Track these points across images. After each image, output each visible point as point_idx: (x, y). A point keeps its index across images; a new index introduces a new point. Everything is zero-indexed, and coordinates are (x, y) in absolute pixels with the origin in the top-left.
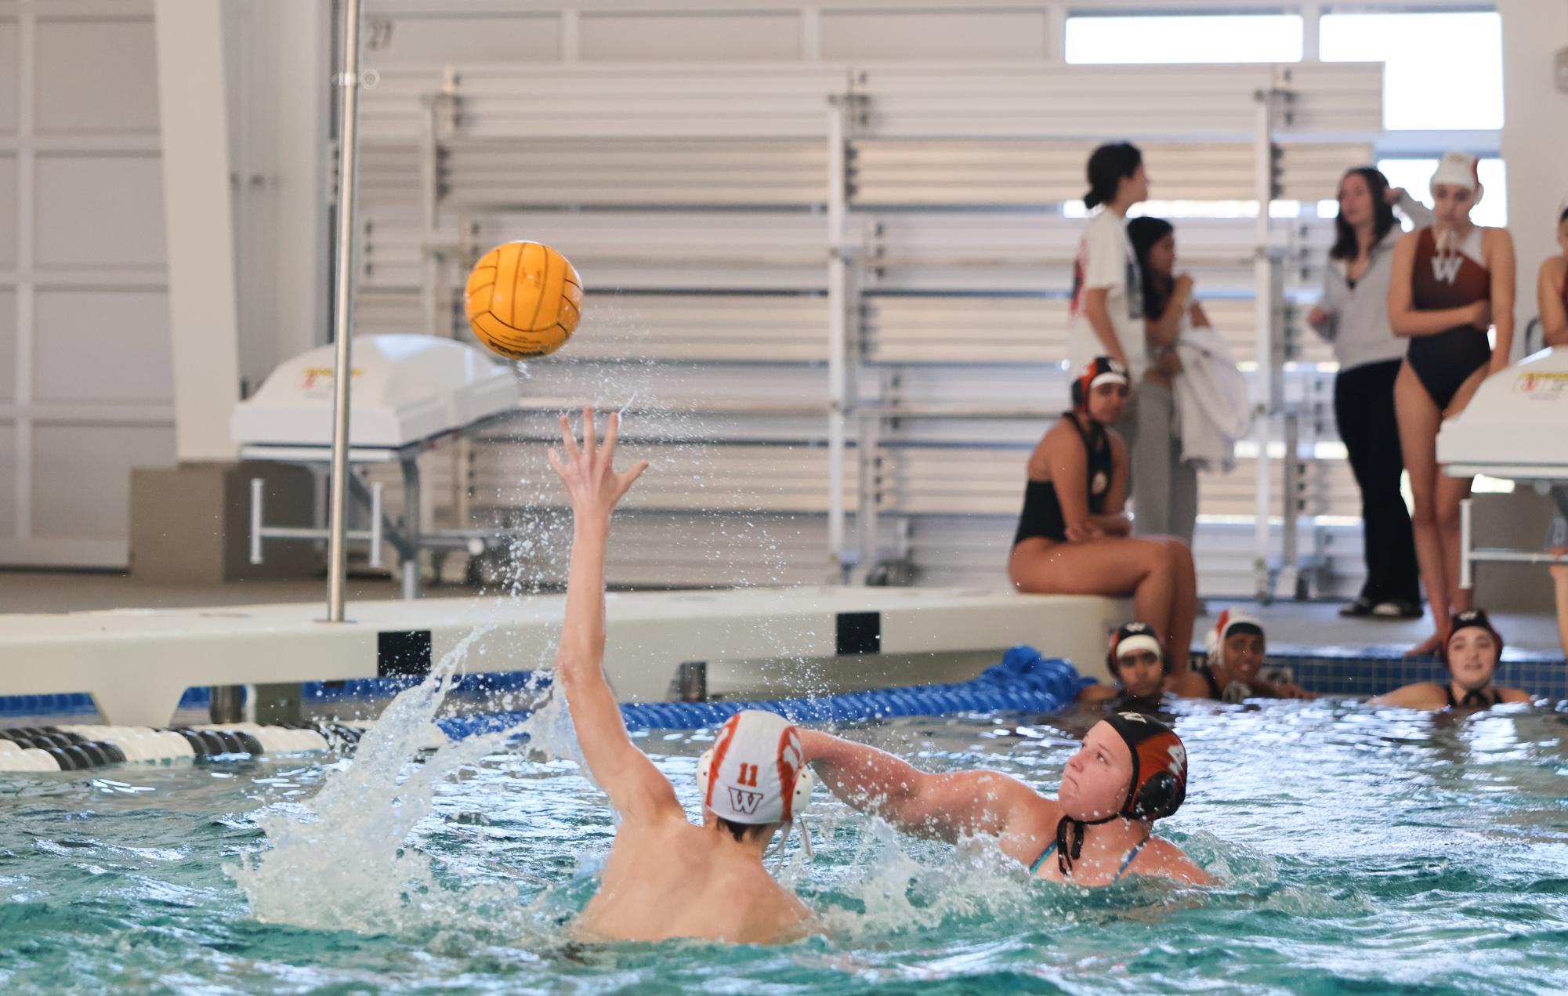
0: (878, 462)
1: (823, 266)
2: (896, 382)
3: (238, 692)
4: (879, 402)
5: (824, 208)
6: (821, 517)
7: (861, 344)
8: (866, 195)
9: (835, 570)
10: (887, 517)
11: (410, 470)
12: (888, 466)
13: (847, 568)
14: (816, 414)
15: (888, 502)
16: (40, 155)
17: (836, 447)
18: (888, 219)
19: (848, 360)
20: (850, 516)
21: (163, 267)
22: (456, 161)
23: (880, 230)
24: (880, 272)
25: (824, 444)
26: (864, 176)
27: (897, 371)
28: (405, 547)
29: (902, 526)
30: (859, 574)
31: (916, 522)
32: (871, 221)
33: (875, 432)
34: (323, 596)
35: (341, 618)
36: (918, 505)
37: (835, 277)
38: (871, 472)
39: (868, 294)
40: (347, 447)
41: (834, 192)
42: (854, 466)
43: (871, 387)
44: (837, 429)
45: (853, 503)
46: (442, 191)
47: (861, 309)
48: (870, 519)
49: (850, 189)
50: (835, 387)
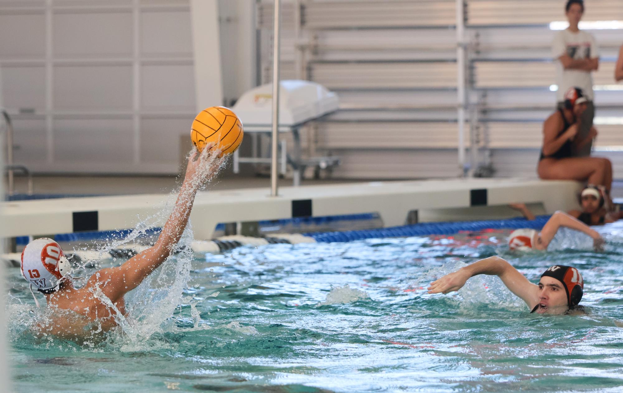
0: (477, 128)
1: (454, 50)
2: (484, 96)
3: (234, 225)
4: (478, 104)
5: (455, 27)
6: (455, 150)
7: (470, 81)
8: (472, 21)
9: (460, 172)
10: (482, 150)
11: (296, 134)
12: (482, 129)
13: (466, 170)
14: (453, 109)
15: (482, 144)
16: (143, 11)
17: (461, 123)
18: (481, 31)
19: (466, 88)
20: (467, 150)
21: (191, 54)
22: (308, 10)
23: (477, 36)
24: (478, 52)
25: (456, 121)
26: (471, 14)
27: (485, 92)
28: (294, 164)
29: (487, 153)
30: (471, 173)
31: (493, 152)
32: (473, 32)
33: (476, 116)
34: (269, 185)
35: (277, 195)
36: (494, 144)
37: (460, 55)
38: (475, 132)
39: (473, 61)
40: (278, 126)
41: (459, 21)
42: (468, 130)
43: (474, 98)
44: (461, 115)
45: (468, 144)
46: (303, 22)
47: (470, 68)
48: (475, 152)
49: (465, 19)
50: (460, 98)
